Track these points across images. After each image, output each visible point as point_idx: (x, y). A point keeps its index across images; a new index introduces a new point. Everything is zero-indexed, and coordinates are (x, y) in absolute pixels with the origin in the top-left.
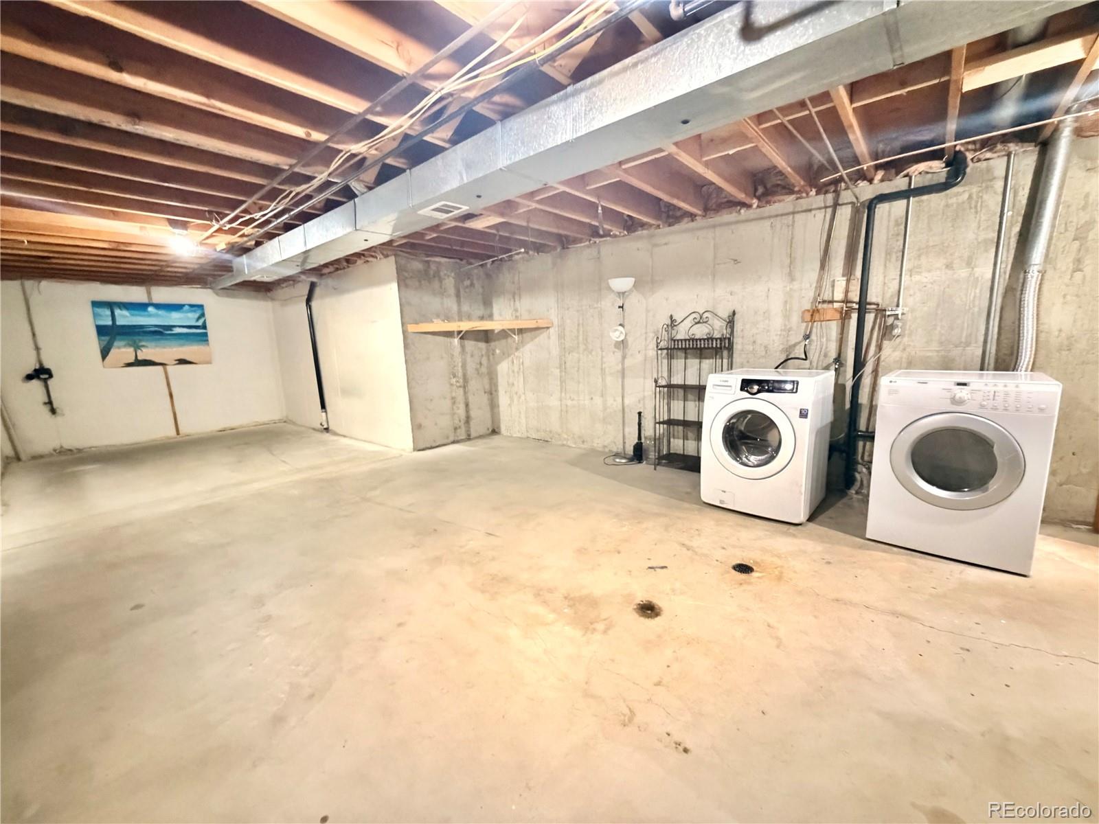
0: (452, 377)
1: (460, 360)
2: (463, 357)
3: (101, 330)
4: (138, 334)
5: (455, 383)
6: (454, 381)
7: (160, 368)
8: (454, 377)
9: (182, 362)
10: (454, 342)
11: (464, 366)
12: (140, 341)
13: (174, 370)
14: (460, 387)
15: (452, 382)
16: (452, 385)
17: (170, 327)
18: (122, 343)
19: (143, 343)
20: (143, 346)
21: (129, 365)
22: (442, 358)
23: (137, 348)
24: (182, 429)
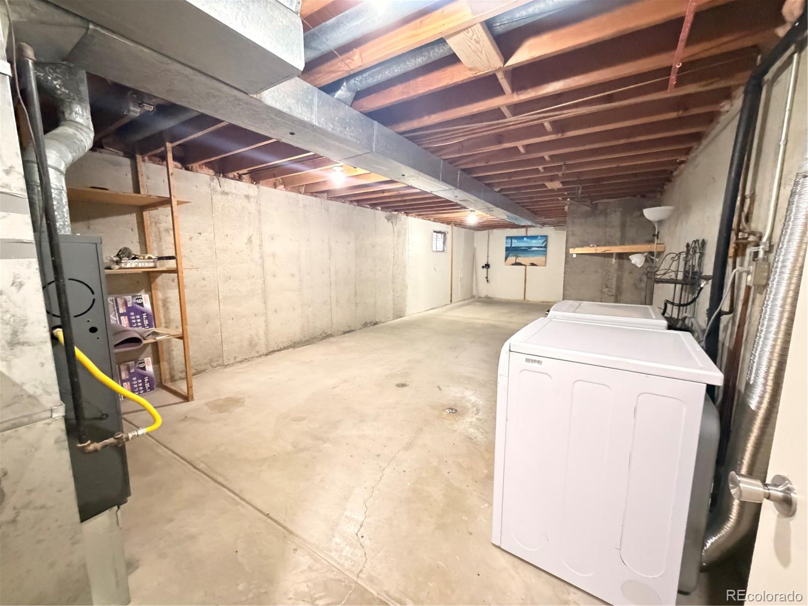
0: (604, 287)
1: (616, 275)
2: (620, 273)
3: (507, 249)
4: (518, 250)
5: (606, 292)
6: (606, 290)
7: (524, 267)
8: (606, 288)
9: (533, 264)
10: (612, 261)
11: (619, 279)
12: (519, 254)
13: (529, 268)
14: (612, 295)
15: (603, 291)
16: (604, 293)
17: (530, 247)
18: (512, 254)
19: (519, 255)
20: (520, 256)
21: (513, 265)
22: (596, 272)
23: (517, 257)
24: (526, 298)
